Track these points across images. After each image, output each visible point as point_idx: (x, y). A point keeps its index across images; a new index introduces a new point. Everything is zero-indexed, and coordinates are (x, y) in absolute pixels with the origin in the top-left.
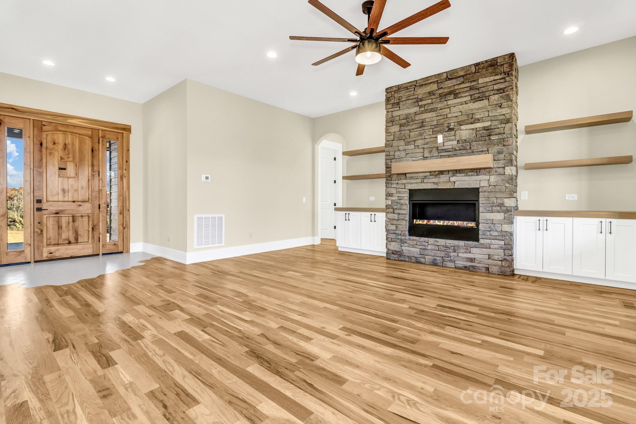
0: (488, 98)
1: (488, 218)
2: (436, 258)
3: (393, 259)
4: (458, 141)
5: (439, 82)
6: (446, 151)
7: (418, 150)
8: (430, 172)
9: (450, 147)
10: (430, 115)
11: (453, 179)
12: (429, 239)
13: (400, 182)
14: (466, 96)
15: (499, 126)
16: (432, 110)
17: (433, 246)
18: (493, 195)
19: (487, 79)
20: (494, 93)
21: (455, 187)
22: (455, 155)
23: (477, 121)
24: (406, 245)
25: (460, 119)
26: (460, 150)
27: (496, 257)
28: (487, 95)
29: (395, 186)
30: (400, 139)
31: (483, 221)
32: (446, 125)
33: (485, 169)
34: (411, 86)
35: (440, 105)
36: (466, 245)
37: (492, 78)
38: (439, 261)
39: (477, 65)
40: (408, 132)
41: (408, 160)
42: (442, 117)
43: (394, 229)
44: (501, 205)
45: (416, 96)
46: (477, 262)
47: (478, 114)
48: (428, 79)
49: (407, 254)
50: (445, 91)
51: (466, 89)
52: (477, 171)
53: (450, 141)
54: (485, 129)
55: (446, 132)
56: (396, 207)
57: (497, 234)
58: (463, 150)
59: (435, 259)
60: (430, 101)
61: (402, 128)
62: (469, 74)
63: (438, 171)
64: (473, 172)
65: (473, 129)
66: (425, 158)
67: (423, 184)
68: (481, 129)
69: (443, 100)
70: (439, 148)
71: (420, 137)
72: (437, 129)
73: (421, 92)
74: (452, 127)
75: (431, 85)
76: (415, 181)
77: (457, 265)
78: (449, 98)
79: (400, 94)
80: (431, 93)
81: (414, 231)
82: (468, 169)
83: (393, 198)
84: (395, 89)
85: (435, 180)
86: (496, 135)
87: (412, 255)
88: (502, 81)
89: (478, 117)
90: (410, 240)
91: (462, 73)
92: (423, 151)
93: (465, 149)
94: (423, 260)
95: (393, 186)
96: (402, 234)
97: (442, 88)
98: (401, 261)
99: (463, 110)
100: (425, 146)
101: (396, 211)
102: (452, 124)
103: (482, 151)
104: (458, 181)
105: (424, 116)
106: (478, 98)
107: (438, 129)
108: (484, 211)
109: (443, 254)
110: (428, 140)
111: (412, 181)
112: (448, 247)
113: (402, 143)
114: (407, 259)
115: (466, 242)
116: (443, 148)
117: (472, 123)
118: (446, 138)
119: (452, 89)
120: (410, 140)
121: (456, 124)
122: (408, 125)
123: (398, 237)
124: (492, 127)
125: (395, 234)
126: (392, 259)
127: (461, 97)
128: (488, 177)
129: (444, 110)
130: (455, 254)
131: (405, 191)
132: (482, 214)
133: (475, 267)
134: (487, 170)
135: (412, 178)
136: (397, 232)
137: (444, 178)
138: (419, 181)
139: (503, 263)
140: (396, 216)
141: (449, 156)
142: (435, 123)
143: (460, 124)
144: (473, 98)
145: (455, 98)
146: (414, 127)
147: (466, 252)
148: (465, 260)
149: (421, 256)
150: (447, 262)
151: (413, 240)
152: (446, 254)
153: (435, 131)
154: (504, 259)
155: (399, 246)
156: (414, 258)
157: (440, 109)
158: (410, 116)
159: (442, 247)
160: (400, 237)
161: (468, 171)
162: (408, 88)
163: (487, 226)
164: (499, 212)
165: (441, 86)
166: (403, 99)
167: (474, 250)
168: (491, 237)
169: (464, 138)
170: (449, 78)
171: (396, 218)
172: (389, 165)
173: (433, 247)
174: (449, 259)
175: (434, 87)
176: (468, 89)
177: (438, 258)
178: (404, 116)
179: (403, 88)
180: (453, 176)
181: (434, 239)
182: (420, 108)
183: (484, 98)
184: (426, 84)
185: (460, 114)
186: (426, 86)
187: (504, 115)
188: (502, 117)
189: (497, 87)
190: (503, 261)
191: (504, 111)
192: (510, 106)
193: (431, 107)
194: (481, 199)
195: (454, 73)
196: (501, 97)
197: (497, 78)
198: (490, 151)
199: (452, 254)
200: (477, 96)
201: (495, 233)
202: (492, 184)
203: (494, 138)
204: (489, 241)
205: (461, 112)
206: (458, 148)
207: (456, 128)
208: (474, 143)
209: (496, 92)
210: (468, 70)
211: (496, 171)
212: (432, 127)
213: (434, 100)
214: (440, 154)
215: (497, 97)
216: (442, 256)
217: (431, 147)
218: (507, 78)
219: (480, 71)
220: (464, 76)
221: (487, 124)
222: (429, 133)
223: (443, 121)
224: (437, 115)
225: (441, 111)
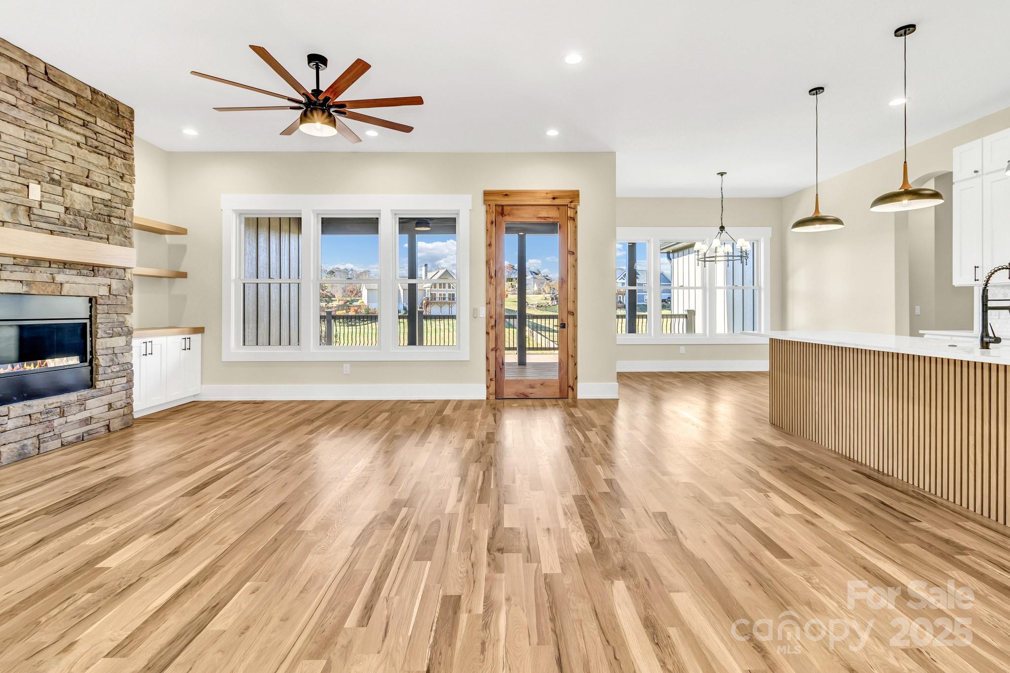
0: (108, 156)
1: (108, 346)
2: (25, 442)
4: (67, 209)
5: (30, 71)
6: (46, 220)
8: (15, 258)
9: (56, 215)
10: (11, 129)
11: (60, 278)
12: (11, 406)
14: (77, 133)
15: (119, 206)
16: (16, 122)
17: (21, 418)
18: (113, 310)
19: (107, 126)
20: (115, 153)
21: (62, 294)
22: (62, 233)
23: (94, 186)
25: (70, 169)
26: (71, 226)
27: (118, 404)
28: (107, 151)
31: (102, 352)
32: (46, 169)
33: (104, 267)
35: (32, 122)
36: (79, 398)
37: (113, 129)
38: (30, 448)
39: (94, 91)
42: (38, 149)
44: (122, 324)
46: (94, 422)
47: (97, 174)
48: (7, 47)
50: (43, 99)
51: (77, 121)
52: (94, 269)
53: (54, 203)
54: (106, 204)
55: (47, 182)
57: (118, 369)
58: (75, 227)
60: (13, 100)
62: (84, 97)
63: (31, 259)
64: (88, 269)
65: (89, 196)
66: (1, 223)
68: (99, 201)
69: (38, 114)
70: (34, 211)
72: (30, 168)
74: (57, 177)
75: (15, 67)
77: (65, 441)
78: (51, 119)
80: (13, 83)
82: (82, 264)
85: (26, 276)
86: (117, 217)
88: (123, 140)
89: (96, 179)
91: (73, 88)
93: (78, 227)
97: (36, 88)
99: (76, 156)
102: (56, 172)
103: (101, 238)
104: (67, 282)
106: (96, 147)
107: (32, 170)
108: (104, 335)
109: (39, 429)
110: (7, 184)
112: (51, 411)
115: (79, 394)
116: (40, 212)
117: (87, 186)
118: (48, 195)
119: (56, 104)
121: (63, 175)
124: (114, 205)
127: (71, 130)
128: (107, 281)
129: (41, 137)
130: (62, 420)
132: (101, 340)
133: (91, 432)
134: (107, 269)
137: (41, 274)
139: (126, 409)
141: (52, 233)
142: (23, 153)
143: (71, 178)
144: (89, 143)
145: (62, 126)
147: (80, 411)
148: (77, 425)
150: (48, 441)
152: (47, 427)
153: (24, 171)
154: (128, 403)
157: (35, 131)
159: (38, 415)
161: (82, 266)
163: (107, 358)
164: (120, 335)
165: (35, 84)
167: (90, 403)
168: (112, 375)
169: (77, 207)
170: (48, 78)
173: (20, 422)
174: (52, 434)
175: (20, 76)
176: (81, 122)
177: (29, 442)
180: (59, 273)
181: (21, 404)
183: (104, 153)
185: (70, 160)
186: (7, 61)
187: (126, 192)
188: (124, 195)
189: (117, 145)
190: (125, 406)
191: (125, 186)
192: (132, 182)
193: (14, 113)
194: (99, 316)
195: (60, 77)
196: (124, 164)
197: (119, 132)
198: (110, 241)
199: (56, 423)
200: (96, 143)
201: (116, 369)
202: (114, 293)
203: (115, 221)
204: (110, 382)
205: (73, 157)
206: (68, 222)
207: (65, 182)
208: (91, 221)
209: (117, 153)
210: (83, 90)
211: (117, 274)
212: (17, 159)
213: (20, 103)
214: (35, 224)
215: (119, 161)
216: (37, 433)
217: (14, 201)
218: (128, 141)
219: (98, 105)
220: (76, 95)
221: (107, 196)
222: (11, 169)
223: (39, 157)
224: (27, 138)
225: (36, 135)
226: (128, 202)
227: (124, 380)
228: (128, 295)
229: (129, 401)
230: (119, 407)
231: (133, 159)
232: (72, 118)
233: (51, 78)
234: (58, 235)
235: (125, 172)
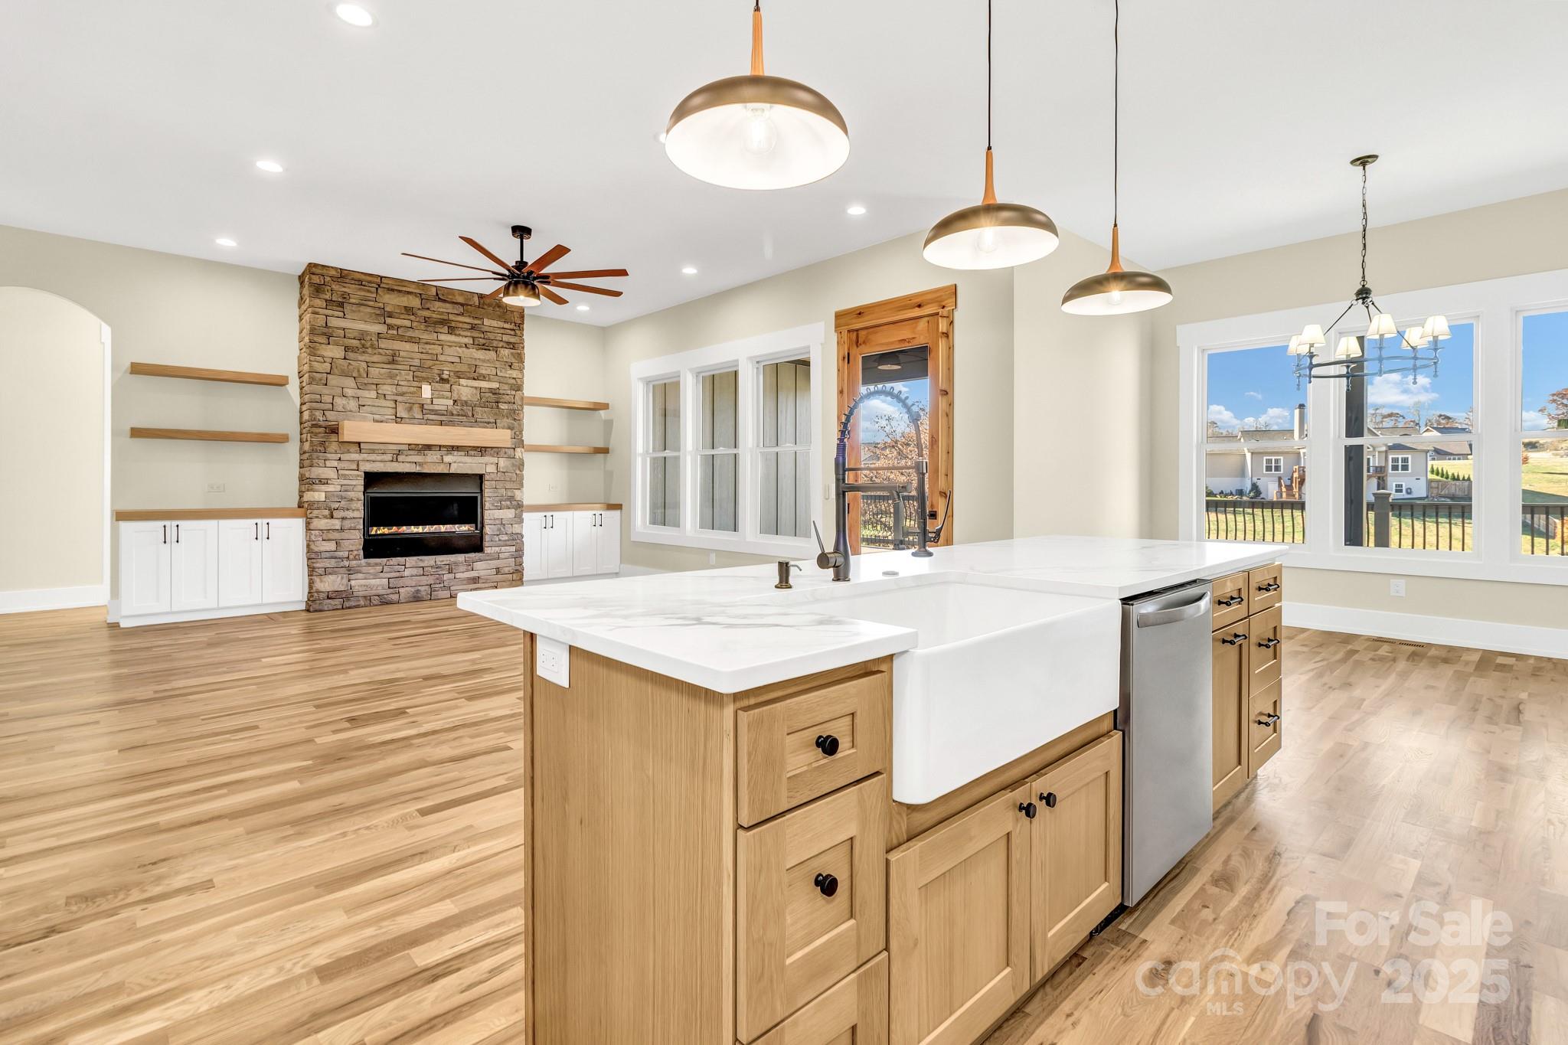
0: (496, 349)
1: (496, 517)
2: (419, 588)
3: (331, 608)
4: (455, 401)
5: (423, 296)
6: (436, 412)
7: (382, 402)
8: (409, 445)
9: (444, 408)
10: (407, 346)
11: (447, 459)
12: (407, 559)
13: (344, 457)
14: (466, 337)
15: (508, 392)
16: (411, 340)
17: (414, 569)
18: (502, 485)
19: (495, 323)
20: (502, 346)
21: (451, 472)
22: (451, 423)
23: (482, 378)
24: (360, 576)
25: (459, 367)
26: (458, 415)
27: (506, 570)
28: (494, 345)
29: (335, 464)
30: (345, 374)
31: (490, 522)
32: (437, 372)
33: (492, 448)
34: (370, 282)
35: (425, 336)
36: (467, 559)
37: (501, 324)
38: (424, 593)
39: (481, 297)
40: (364, 365)
41: (364, 419)
42: (429, 357)
43: (334, 549)
44: (511, 498)
45: (381, 305)
47: (483, 367)
48: (403, 284)
49: (361, 594)
50: (434, 316)
51: (466, 326)
52: (482, 450)
53: (444, 398)
54: (494, 392)
55: (437, 382)
56: (336, 505)
57: (507, 538)
58: (462, 416)
59: (418, 590)
60: (408, 323)
61: (351, 355)
62: (471, 305)
63: (423, 445)
64: (476, 450)
65: (476, 388)
66: (398, 420)
67: (395, 464)
68: (487, 390)
69: (430, 329)
70: (425, 407)
71: (389, 381)
72: (421, 373)
73: (392, 301)
74: (445, 377)
75: (410, 297)
76: (379, 458)
77: (453, 593)
78: (441, 331)
79: (345, 287)
80: (409, 310)
81: (374, 548)
82: (469, 447)
83: (330, 488)
84: (333, 273)
85: (419, 459)
86: (505, 403)
87: (374, 592)
88: (512, 333)
89: (484, 372)
90: (369, 565)
91: (460, 300)
92: (394, 406)
93: (465, 416)
94: (395, 597)
95: (328, 463)
96: (351, 557)
97: (428, 309)
98: (349, 608)
99: (464, 356)
100: (399, 398)
101: (335, 514)
102: (445, 372)
103: (489, 423)
104: (455, 462)
105: (397, 345)
106: (483, 345)
107: (424, 375)
108: (491, 508)
109: (430, 580)
110: (404, 389)
111: (373, 457)
112: (440, 567)
113: (350, 382)
114: (362, 603)
115: (467, 555)
116: (431, 407)
117: (474, 379)
118: (437, 392)
119: (446, 317)
120: (370, 381)
121: (452, 374)
122: (364, 352)
123: (342, 564)
124: (501, 392)
125: (336, 558)
126: (326, 609)
127: (459, 335)
128: (495, 460)
129: (432, 346)
130: (451, 576)
131: (358, 476)
132: (489, 511)
134: (494, 450)
135: (373, 451)
136: (340, 554)
137: (432, 457)
138: (389, 457)
139: (514, 575)
140: (337, 524)
141: (441, 423)
142: (417, 362)
143: (459, 375)
144: (476, 343)
145: (450, 334)
146: (375, 358)
147: (467, 571)
148: (465, 582)
149: (392, 590)
150: (438, 591)
151: (376, 564)
152: (437, 579)
153: (417, 377)
154: (516, 571)
155: (345, 581)
156: (377, 597)
157: (426, 343)
158: (369, 338)
159: (430, 569)
160: (346, 563)
161: (470, 449)
162: (363, 283)
163: (495, 528)
164: (509, 508)
165: (427, 306)
166: (352, 301)
167: (478, 565)
168: (500, 542)
169: (464, 398)
170: (439, 298)
171: (338, 527)
172: (319, 420)
173: (415, 571)
174: (442, 585)
175: (415, 302)
176: (469, 327)
177: (422, 589)
178: (356, 334)
179: (353, 279)
180: (447, 455)
181: (415, 558)
182: (389, 329)
183: (491, 348)
184: (400, 291)
185: (458, 360)
186: (401, 295)
187: (515, 379)
188: (513, 381)
189: (505, 338)
190: (513, 573)
191: (514, 374)
192: (521, 370)
193: (410, 333)
194: (486, 490)
195: (448, 294)
196: (512, 354)
197: (506, 326)
198: (498, 425)
199: (446, 577)
200: (482, 341)
201: (505, 538)
202: (501, 470)
203: (502, 406)
204: (497, 549)
205: (460, 357)
206: (455, 412)
207: (452, 380)
208: (478, 409)
209: (505, 345)
210: (470, 299)
211: (505, 453)
212: (412, 368)
213: (415, 324)
214: (426, 417)
215: (506, 352)
216: (429, 583)
217: (409, 401)
218: (517, 332)
219: (486, 307)
220: (462, 305)
221: (495, 385)
222: (407, 377)
223: (430, 363)
224: (421, 350)
225: (428, 347)
226: (519, 388)
227: (513, 549)
228: (518, 472)
229: (518, 568)
230: (507, 572)
231: (523, 348)
232: (461, 325)
233: (441, 297)
234: (447, 424)
235: (513, 360)
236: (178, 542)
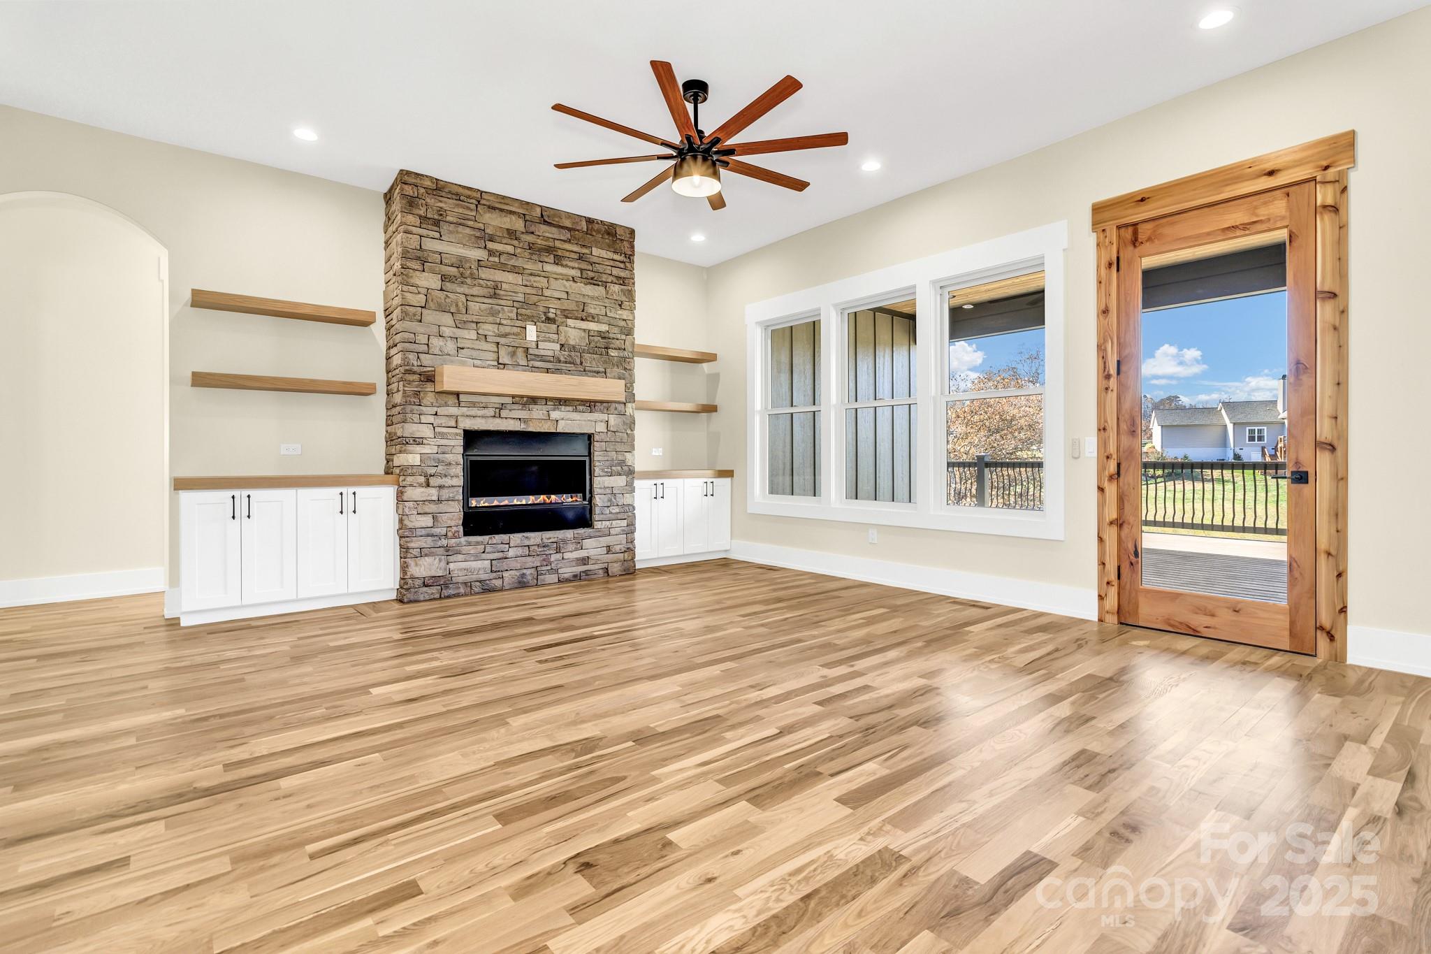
0: (605, 284)
1: (606, 486)
2: (525, 571)
3: (427, 598)
4: (562, 346)
5: (527, 218)
6: (542, 358)
7: (484, 345)
8: (513, 397)
9: (550, 353)
10: (510, 277)
11: (555, 415)
12: (512, 536)
13: (441, 411)
14: (573, 268)
15: (619, 336)
16: (515, 270)
17: (520, 549)
18: (612, 447)
19: (604, 253)
20: (612, 281)
21: (558, 431)
22: (558, 371)
23: (590, 319)
24: (460, 557)
25: (566, 305)
26: (566, 362)
27: (617, 548)
28: (604, 279)
29: (431, 419)
30: (442, 309)
32: (541, 309)
33: (602, 402)
34: (469, 197)
35: (530, 266)
36: (576, 536)
37: (611, 255)
38: (529, 578)
39: (590, 221)
40: (463, 298)
41: (463, 364)
42: (534, 291)
43: (431, 524)
44: (622, 463)
45: (482, 226)
46: (592, 563)
47: (592, 306)
48: (506, 201)
49: (461, 579)
50: (539, 241)
51: (573, 255)
52: (591, 405)
53: (550, 341)
54: (602, 335)
55: (543, 322)
56: (432, 471)
57: (618, 511)
58: (570, 363)
59: (524, 574)
60: (510, 249)
61: (448, 286)
62: (578, 230)
63: (528, 397)
64: (584, 405)
65: (584, 330)
66: (501, 365)
67: (498, 421)
68: (596, 334)
69: (535, 257)
70: (531, 351)
71: (491, 319)
72: (527, 311)
73: (494, 222)
74: (551, 315)
75: (513, 218)
76: (480, 413)
77: (562, 576)
78: (546, 260)
79: (441, 202)
80: (512, 234)
81: (476, 523)
82: (578, 400)
83: (426, 449)
84: (428, 183)
85: (523, 414)
86: (615, 349)
87: (474, 577)
88: (622, 265)
89: (592, 311)
90: (469, 544)
91: (568, 223)
92: (496, 350)
93: (573, 363)
94: (498, 583)
95: (424, 419)
96: (450, 534)
97: (533, 233)
98: (449, 597)
99: (570, 291)
100: (502, 341)
101: (433, 481)
102: (551, 310)
103: (598, 372)
104: (563, 419)
105: (499, 276)
106: (592, 279)
107: (528, 312)
108: (601, 474)
109: (536, 562)
110: (508, 329)
111: (474, 411)
112: (548, 546)
113: (447, 319)
114: (462, 591)
115: (576, 531)
116: (536, 352)
117: (582, 320)
118: (543, 335)
119: (551, 244)
120: (470, 318)
121: (558, 312)
122: (462, 283)
123: (439, 544)
124: (612, 335)
125: (432, 536)
126: (422, 599)
127: (566, 266)
128: (605, 417)
129: (537, 279)
130: (559, 556)
131: (457, 434)
132: (599, 478)
133: (589, 573)
134: (605, 404)
135: (473, 405)
136: (437, 531)
137: (538, 412)
138: (491, 412)
139: (626, 554)
140: (433, 493)
141: (548, 371)
142: (520, 297)
143: (567, 314)
144: (585, 276)
145: (557, 264)
146: (475, 291)
147: (576, 549)
148: (574, 563)
149: (494, 574)
150: (545, 574)
151: (478, 543)
152: (544, 560)
153: (521, 315)
154: (628, 548)
155: (443, 564)
156: (478, 584)
157: (531, 275)
158: (468, 265)
159: (536, 548)
160: (444, 542)
161: (578, 403)
162: (462, 198)
163: (605, 498)
164: (620, 475)
165: (532, 229)
166: (449, 218)
167: (587, 543)
168: (611, 515)
169: (572, 343)
170: (545, 221)
171: (435, 498)
172: (413, 365)
173: (520, 551)
174: (549, 568)
175: (519, 225)
176: (576, 256)
177: (528, 572)
178: (454, 260)
179: (450, 192)
180: (554, 410)
181: (520, 535)
182: (490, 255)
183: (600, 283)
184: (502, 210)
185: (565, 296)
186: (504, 214)
187: (625, 320)
188: (623, 323)
189: (616, 272)
190: (625, 551)
191: (625, 314)
192: (632, 310)
193: (513, 262)
194: (596, 453)
195: (555, 215)
196: (622, 290)
197: (616, 257)
198: (608, 375)
199: (553, 558)
200: (591, 274)
201: (616, 510)
202: (612, 429)
203: (613, 353)
204: (608, 523)
205: (567, 293)
206: (562, 359)
207: (559, 320)
208: (587, 356)
209: (615, 280)
210: (577, 223)
211: (616, 409)
212: (515, 304)
213: (519, 250)
214: (531, 363)
215: (616, 288)
216: (535, 565)
217: (513, 344)
218: (628, 264)
219: (594, 234)
220: (569, 229)
221: (604, 328)
222: (510, 315)
223: (535, 298)
224: (525, 283)
225: (532, 278)
226: (629, 332)
227: (624, 523)
228: (629, 432)
229: (630, 546)
230: (618, 550)
231: (634, 284)
232: (567, 254)
233: (546, 219)
234: (553, 373)
235: (624, 298)
236: (249, 517)
